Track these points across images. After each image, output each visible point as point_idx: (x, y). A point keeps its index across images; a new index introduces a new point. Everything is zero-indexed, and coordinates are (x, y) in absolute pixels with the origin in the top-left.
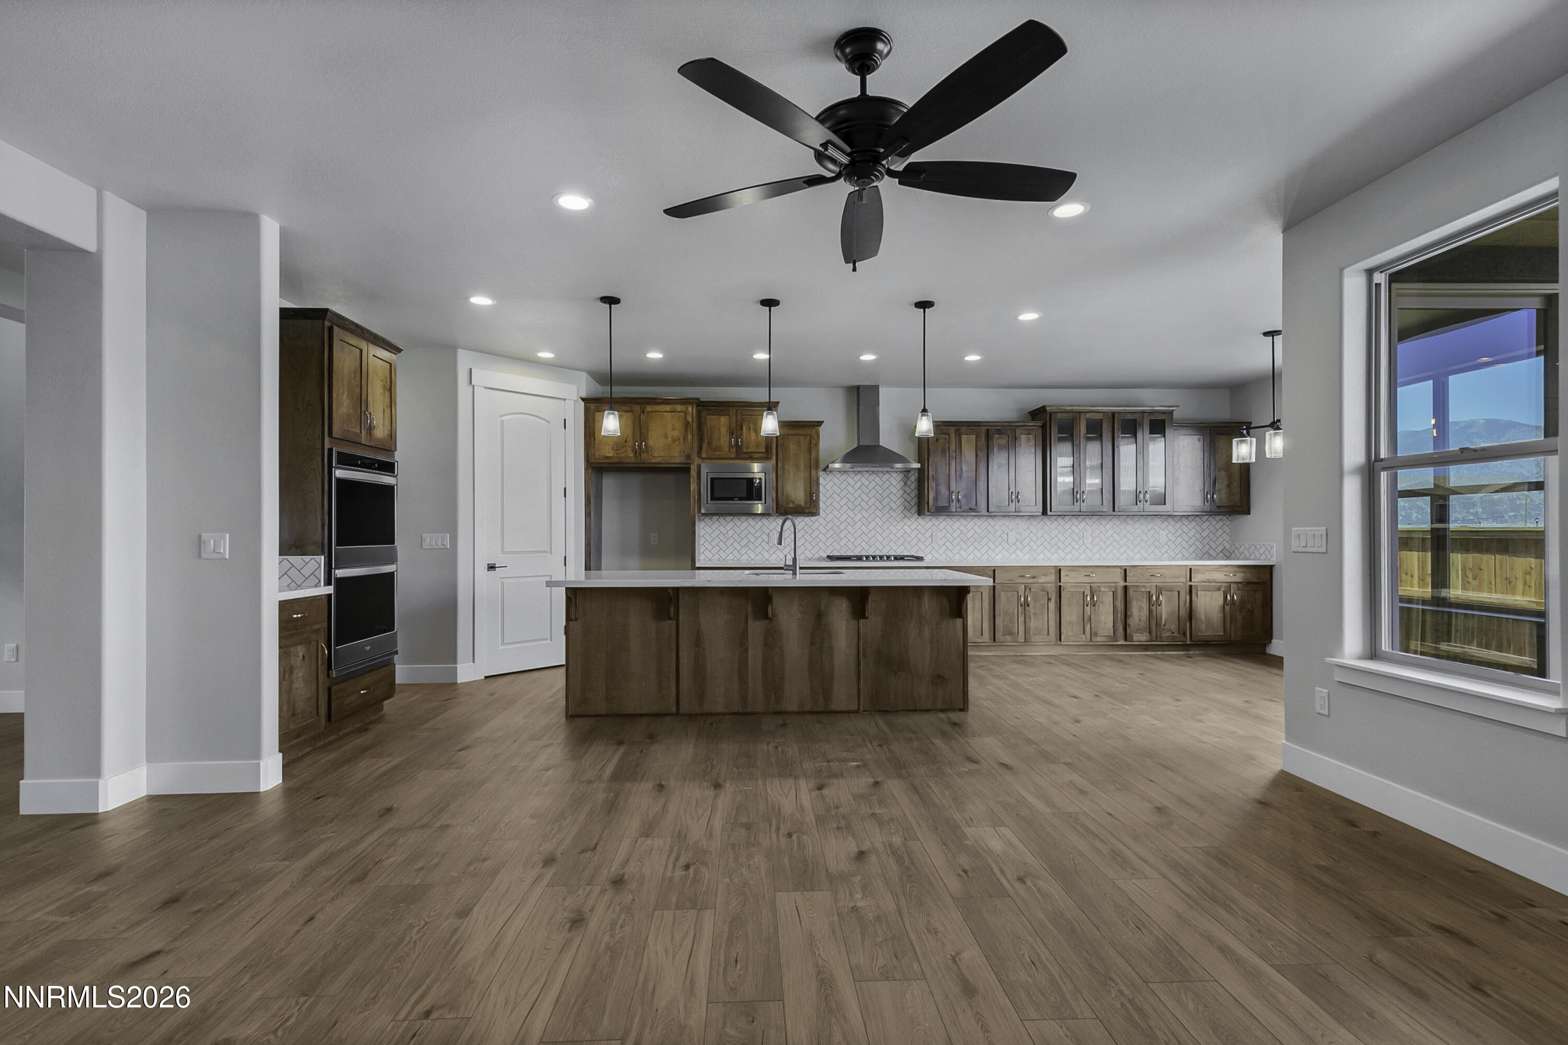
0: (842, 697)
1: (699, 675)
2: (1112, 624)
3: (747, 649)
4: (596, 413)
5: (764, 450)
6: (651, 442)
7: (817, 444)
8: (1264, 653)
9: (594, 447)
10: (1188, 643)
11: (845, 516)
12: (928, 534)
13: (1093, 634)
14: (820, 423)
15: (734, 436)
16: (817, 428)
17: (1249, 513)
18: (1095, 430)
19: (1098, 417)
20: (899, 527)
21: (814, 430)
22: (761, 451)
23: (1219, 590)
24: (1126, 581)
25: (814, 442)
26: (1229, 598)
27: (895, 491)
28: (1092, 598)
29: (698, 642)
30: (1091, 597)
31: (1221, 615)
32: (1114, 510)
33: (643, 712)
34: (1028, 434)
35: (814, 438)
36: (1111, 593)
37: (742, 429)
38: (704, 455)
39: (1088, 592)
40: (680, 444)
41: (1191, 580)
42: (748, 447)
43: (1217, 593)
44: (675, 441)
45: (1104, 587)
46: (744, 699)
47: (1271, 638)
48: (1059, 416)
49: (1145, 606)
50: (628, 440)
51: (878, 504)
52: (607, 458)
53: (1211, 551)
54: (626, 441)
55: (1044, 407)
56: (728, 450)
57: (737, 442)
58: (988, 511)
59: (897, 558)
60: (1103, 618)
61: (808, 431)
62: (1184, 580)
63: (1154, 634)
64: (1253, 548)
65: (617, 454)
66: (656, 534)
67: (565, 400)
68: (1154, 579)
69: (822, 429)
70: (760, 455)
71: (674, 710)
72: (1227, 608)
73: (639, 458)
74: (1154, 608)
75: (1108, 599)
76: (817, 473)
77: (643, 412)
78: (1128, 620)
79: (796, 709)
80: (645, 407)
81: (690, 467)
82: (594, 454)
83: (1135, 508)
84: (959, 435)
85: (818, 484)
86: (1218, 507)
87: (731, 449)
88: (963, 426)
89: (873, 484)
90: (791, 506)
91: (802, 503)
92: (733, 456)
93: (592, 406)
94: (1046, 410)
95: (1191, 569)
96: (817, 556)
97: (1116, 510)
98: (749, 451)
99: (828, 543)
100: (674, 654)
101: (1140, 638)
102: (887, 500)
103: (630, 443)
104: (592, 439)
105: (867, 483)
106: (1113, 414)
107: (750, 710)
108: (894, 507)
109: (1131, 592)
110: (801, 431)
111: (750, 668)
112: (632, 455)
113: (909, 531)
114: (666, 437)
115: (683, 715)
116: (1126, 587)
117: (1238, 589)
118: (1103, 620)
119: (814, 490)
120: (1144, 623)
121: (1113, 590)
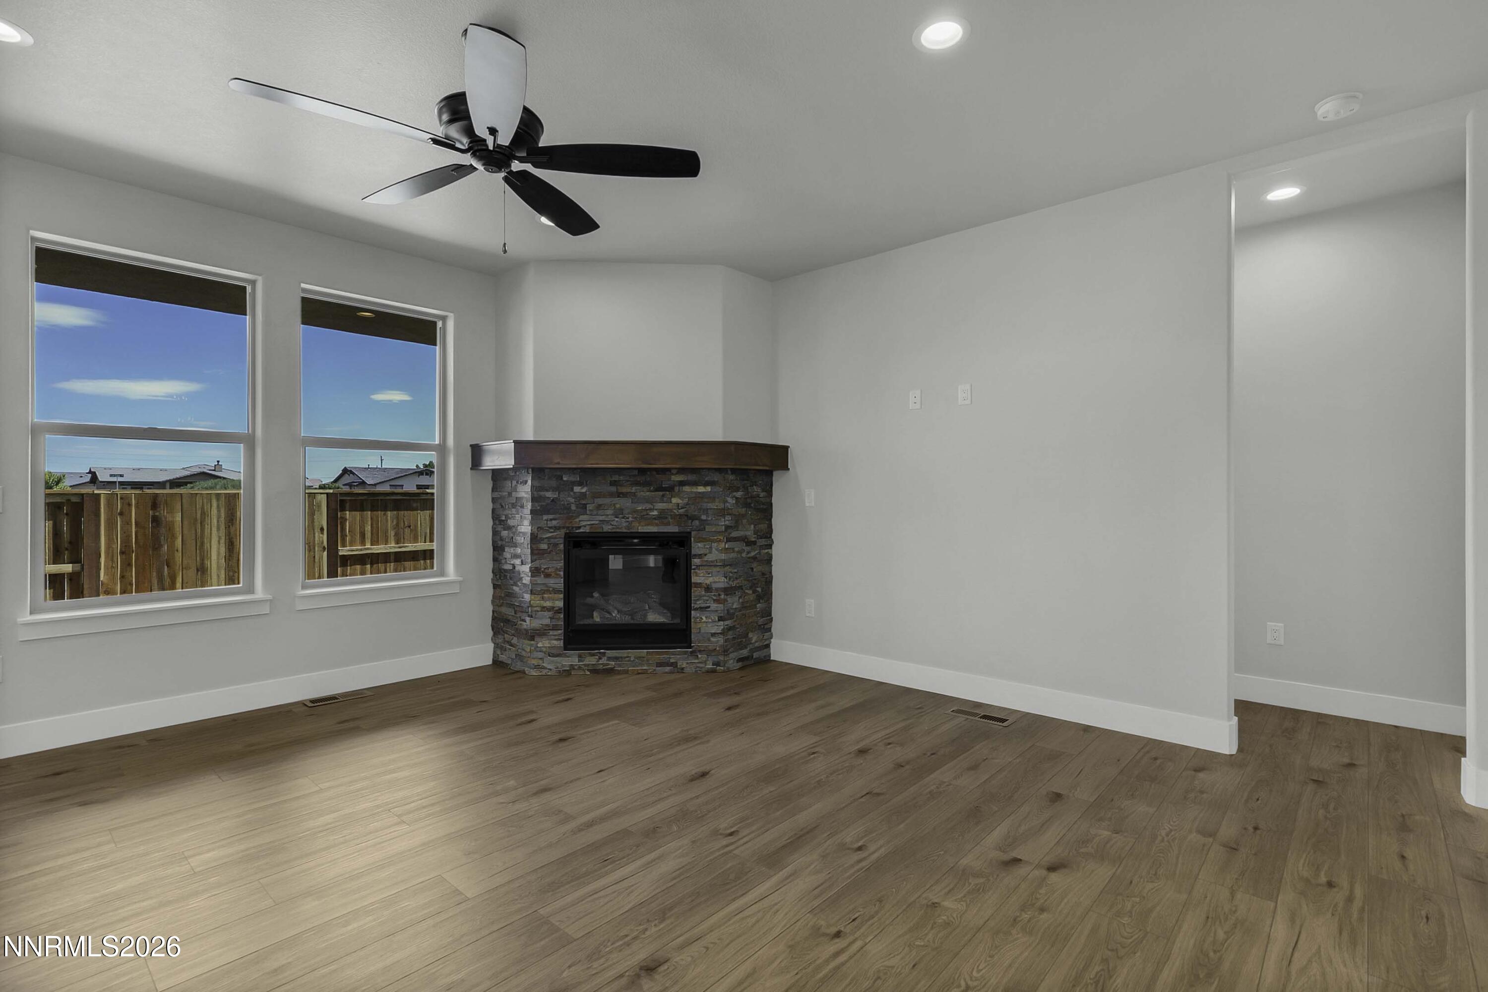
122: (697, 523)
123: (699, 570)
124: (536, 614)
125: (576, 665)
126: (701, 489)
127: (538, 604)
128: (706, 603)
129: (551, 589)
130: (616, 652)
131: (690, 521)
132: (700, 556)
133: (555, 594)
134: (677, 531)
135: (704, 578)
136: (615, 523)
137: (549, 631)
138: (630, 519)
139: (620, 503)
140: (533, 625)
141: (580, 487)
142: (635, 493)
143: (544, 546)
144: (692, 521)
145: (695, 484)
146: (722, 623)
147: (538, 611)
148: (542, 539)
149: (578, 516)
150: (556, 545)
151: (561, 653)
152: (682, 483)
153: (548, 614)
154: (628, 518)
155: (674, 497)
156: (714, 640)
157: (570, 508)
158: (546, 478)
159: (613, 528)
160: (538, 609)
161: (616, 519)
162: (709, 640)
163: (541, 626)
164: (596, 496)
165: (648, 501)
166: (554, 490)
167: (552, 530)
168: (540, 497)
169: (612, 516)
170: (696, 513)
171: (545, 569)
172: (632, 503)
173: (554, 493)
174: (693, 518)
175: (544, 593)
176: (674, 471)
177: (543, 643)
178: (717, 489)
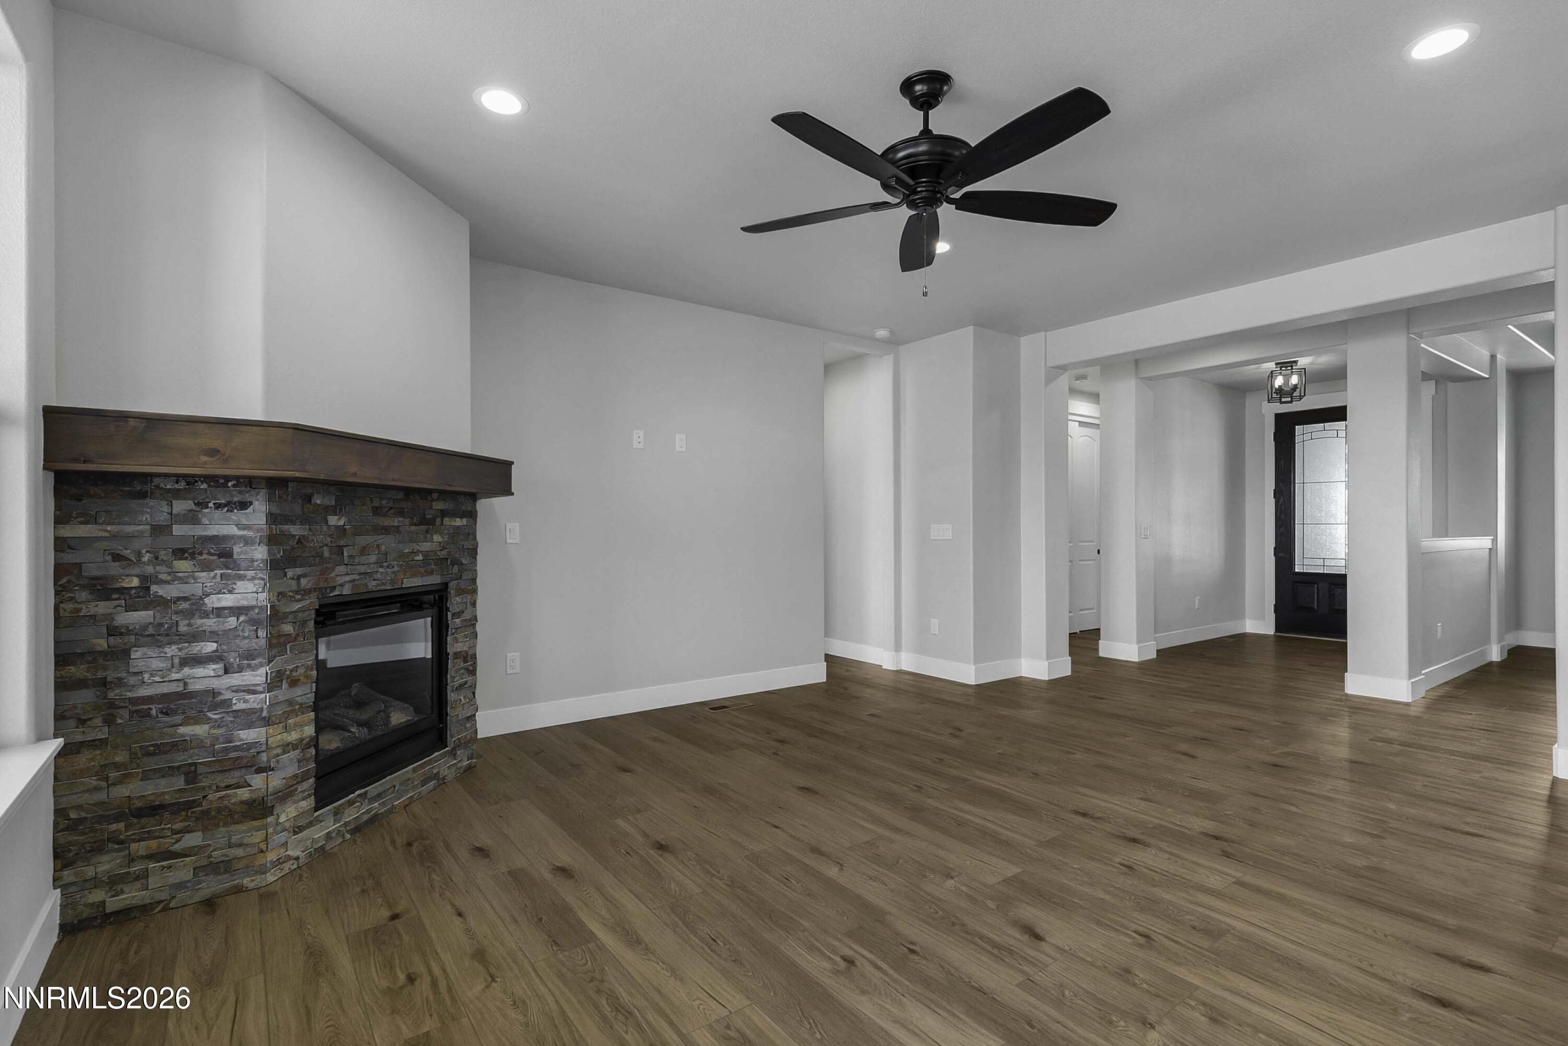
122: (457, 568)
123: (459, 634)
124: (278, 762)
125: (333, 831)
126: (459, 522)
127: (279, 741)
128: (463, 679)
129: (297, 706)
130: (381, 785)
131: (451, 566)
132: (459, 615)
133: (303, 712)
134: (435, 583)
135: (463, 644)
136: (378, 576)
137: (296, 786)
138: (396, 569)
139: (388, 542)
140: (274, 783)
141: (336, 517)
142: (398, 527)
143: (288, 628)
144: (453, 566)
145: (453, 514)
147: (278, 755)
148: (286, 615)
149: (333, 569)
150: (304, 623)
151: (312, 819)
152: (444, 513)
153: (294, 754)
154: (393, 567)
155: (436, 533)
156: (469, 726)
157: (321, 556)
158: (290, 498)
159: (378, 585)
160: (279, 751)
161: (381, 570)
162: (466, 727)
163: (284, 781)
164: (358, 531)
165: (412, 538)
166: (305, 520)
167: (299, 597)
168: (283, 534)
169: (376, 565)
170: (457, 555)
171: (291, 671)
172: (397, 542)
173: (304, 526)
174: (455, 562)
175: (287, 718)
176: (435, 495)
177: (287, 813)
178: (471, 521)
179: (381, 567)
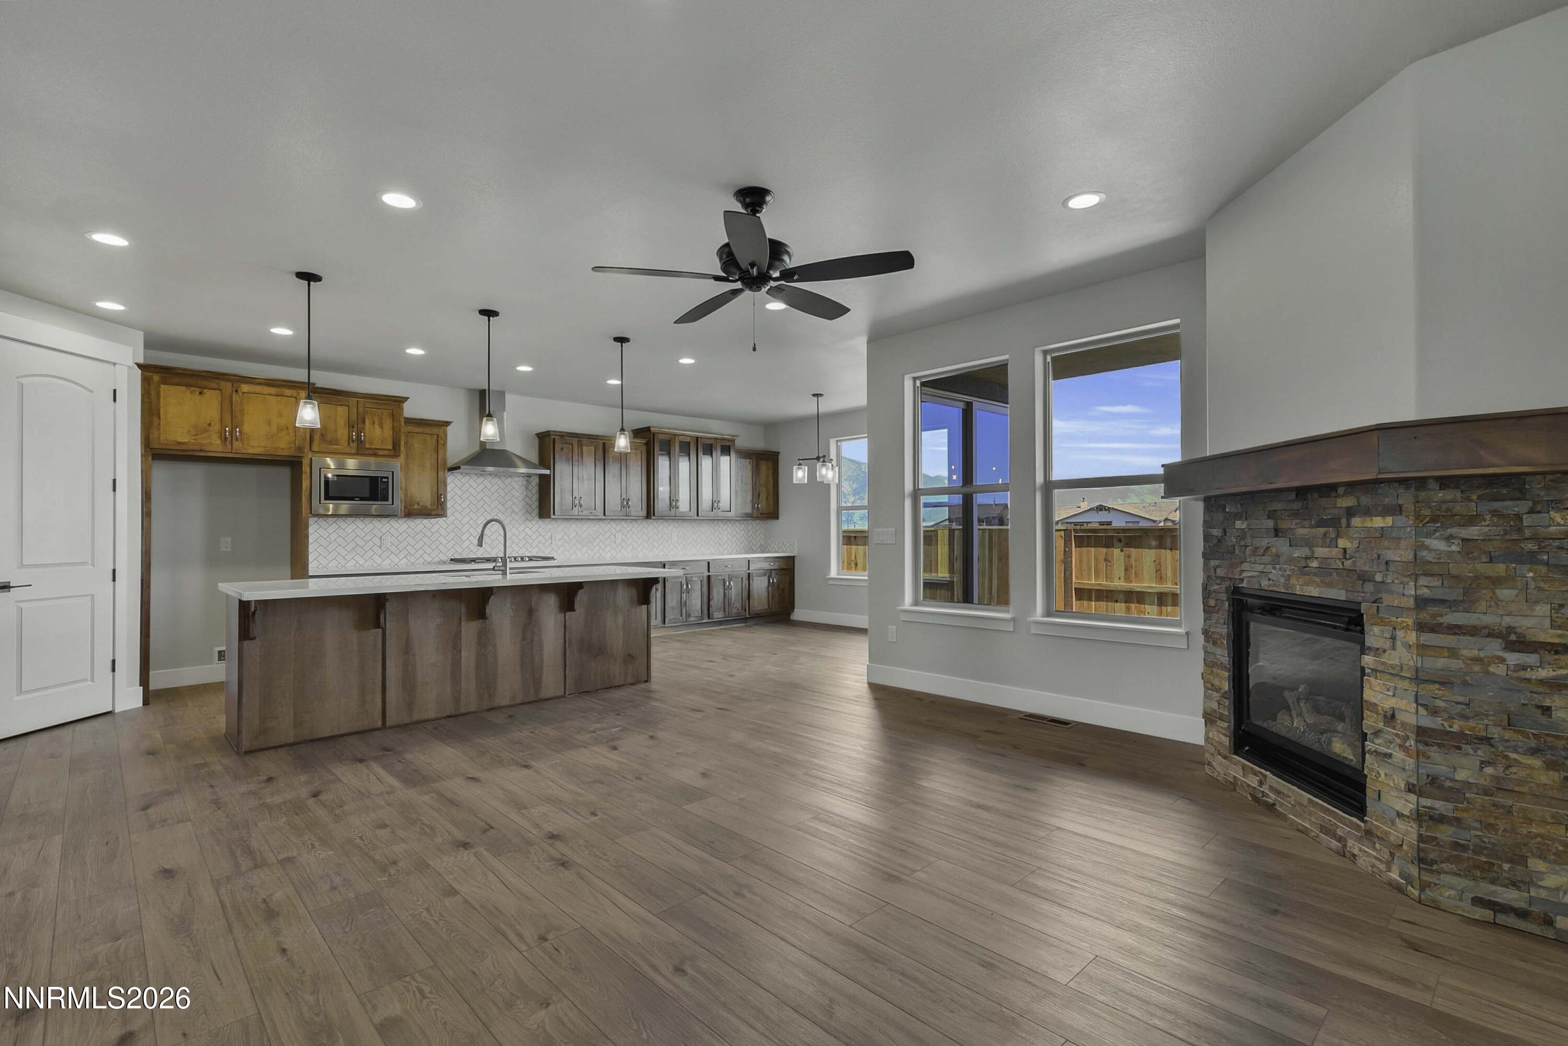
0: (551, 683)
1: (409, 684)
2: (700, 606)
3: (460, 651)
4: (162, 386)
5: (391, 447)
6: (247, 428)
7: (445, 444)
8: (790, 619)
9: (159, 429)
10: (748, 616)
11: (467, 518)
12: (548, 536)
13: (688, 615)
14: (447, 424)
15: (355, 429)
16: (445, 428)
17: (778, 519)
18: (686, 448)
19: (688, 440)
20: (521, 529)
21: (442, 430)
22: (388, 448)
23: (765, 575)
24: (709, 572)
25: (441, 442)
26: (771, 581)
27: (517, 494)
28: (687, 586)
29: (407, 649)
30: (685, 586)
31: (767, 594)
32: (698, 515)
33: (342, 732)
34: (636, 450)
35: (441, 438)
36: (699, 581)
37: (364, 422)
38: (315, 448)
39: (684, 582)
40: (288, 434)
41: (749, 569)
42: (371, 443)
43: (764, 577)
44: (282, 430)
45: (696, 577)
46: (457, 700)
47: (794, 608)
48: (661, 437)
49: (721, 590)
50: (213, 424)
51: (500, 507)
52: (179, 443)
53: (753, 547)
54: (210, 425)
55: (649, 427)
56: (346, 444)
57: (359, 437)
58: (604, 515)
59: (531, 559)
60: (694, 602)
61: (435, 430)
62: (745, 569)
63: (727, 611)
64: (781, 544)
65: (194, 439)
66: (229, 539)
67: (115, 364)
68: (727, 570)
69: (449, 429)
70: (386, 452)
71: (380, 724)
72: (770, 588)
73: (229, 447)
74: (727, 592)
75: (697, 587)
76: (444, 475)
77: (237, 391)
78: (711, 602)
79: (508, 703)
80: (239, 387)
81: (302, 462)
82: (159, 438)
83: (712, 514)
84: (581, 446)
85: (445, 485)
86: (761, 514)
87: (351, 444)
88: (584, 438)
89: (496, 487)
90: (416, 507)
91: (428, 504)
92: (353, 451)
93: (156, 378)
94: (650, 431)
95: (749, 561)
96: (437, 559)
97: (699, 515)
98: (373, 447)
99: (449, 546)
100: (379, 665)
101: (718, 615)
102: (510, 503)
103: (217, 427)
104: (156, 419)
105: (489, 486)
106: (697, 438)
107: (463, 711)
108: (517, 510)
109: (712, 579)
110: (427, 430)
111: (463, 670)
112: (218, 442)
113: (530, 533)
114: (269, 423)
115: (391, 727)
116: (709, 576)
117: (776, 574)
118: (694, 604)
119: (441, 492)
120: (721, 605)
121: (701, 579)
122: (1369, 587)
123: (1376, 678)
125: (1240, 780)
126: (1378, 522)
127: (1208, 679)
128: (1388, 747)
129: (1219, 663)
131: (1361, 582)
132: (1377, 652)
133: (1222, 670)
134: (1344, 599)
135: (1381, 696)
136: (1272, 576)
137: (1218, 719)
138: (1288, 572)
139: (1278, 545)
141: (1241, 521)
142: (1293, 529)
143: (1214, 602)
144: (1363, 583)
145: (1368, 512)
146: (1413, 797)
147: (1208, 688)
148: (1213, 592)
149: (1240, 564)
150: (1222, 601)
151: (1229, 755)
152: (1350, 513)
153: (1216, 696)
154: (1286, 570)
155: (1342, 538)
156: (1401, 827)
157: (1233, 552)
159: (1270, 585)
161: (1273, 571)
162: (1393, 823)
163: (1211, 709)
164: (1256, 533)
165: (1309, 543)
166: (1220, 525)
167: (1219, 581)
168: (1211, 535)
169: (1270, 566)
170: (1367, 568)
171: (1215, 633)
172: (1290, 546)
173: (1220, 530)
174: (1365, 578)
175: (1213, 666)
176: (1341, 490)
177: (1213, 734)
178: (1401, 521)
179: (1274, 568)
